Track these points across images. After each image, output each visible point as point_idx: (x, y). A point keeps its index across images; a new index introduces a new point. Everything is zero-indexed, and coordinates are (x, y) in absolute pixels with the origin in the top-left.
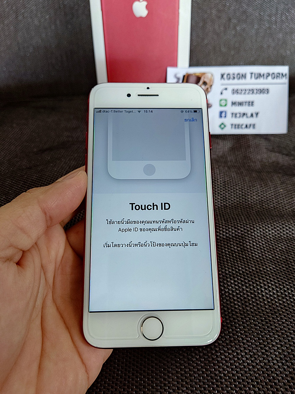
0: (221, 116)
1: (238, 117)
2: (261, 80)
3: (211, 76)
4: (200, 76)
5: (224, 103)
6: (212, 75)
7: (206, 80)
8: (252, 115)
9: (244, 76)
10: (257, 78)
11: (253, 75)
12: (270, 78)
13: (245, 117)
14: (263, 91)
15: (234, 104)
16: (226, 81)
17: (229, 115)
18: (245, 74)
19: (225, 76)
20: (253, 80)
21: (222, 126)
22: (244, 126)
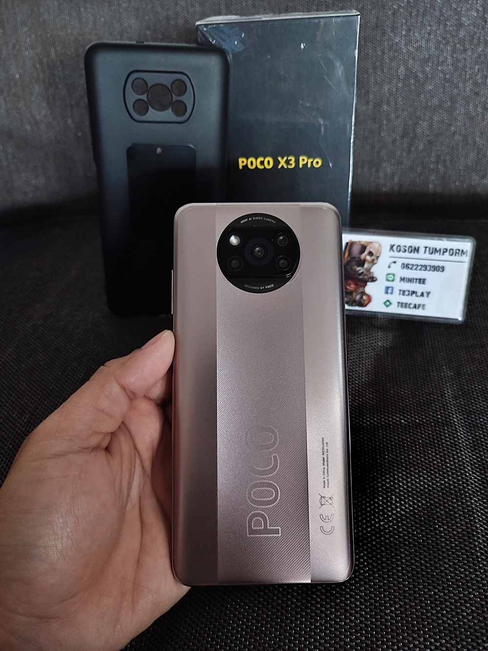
0: (387, 293)
1: (407, 295)
2: (437, 256)
3: (379, 247)
4: (365, 245)
5: (391, 277)
6: (380, 245)
7: (372, 250)
8: (422, 294)
9: (417, 250)
10: (432, 253)
11: (428, 249)
12: (447, 254)
13: (414, 295)
14: (438, 268)
15: (402, 279)
16: (396, 254)
17: (396, 292)
18: (419, 248)
19: (395, 248)
20: (427, 256)
21: (388, 303)
22: (412, 306)
